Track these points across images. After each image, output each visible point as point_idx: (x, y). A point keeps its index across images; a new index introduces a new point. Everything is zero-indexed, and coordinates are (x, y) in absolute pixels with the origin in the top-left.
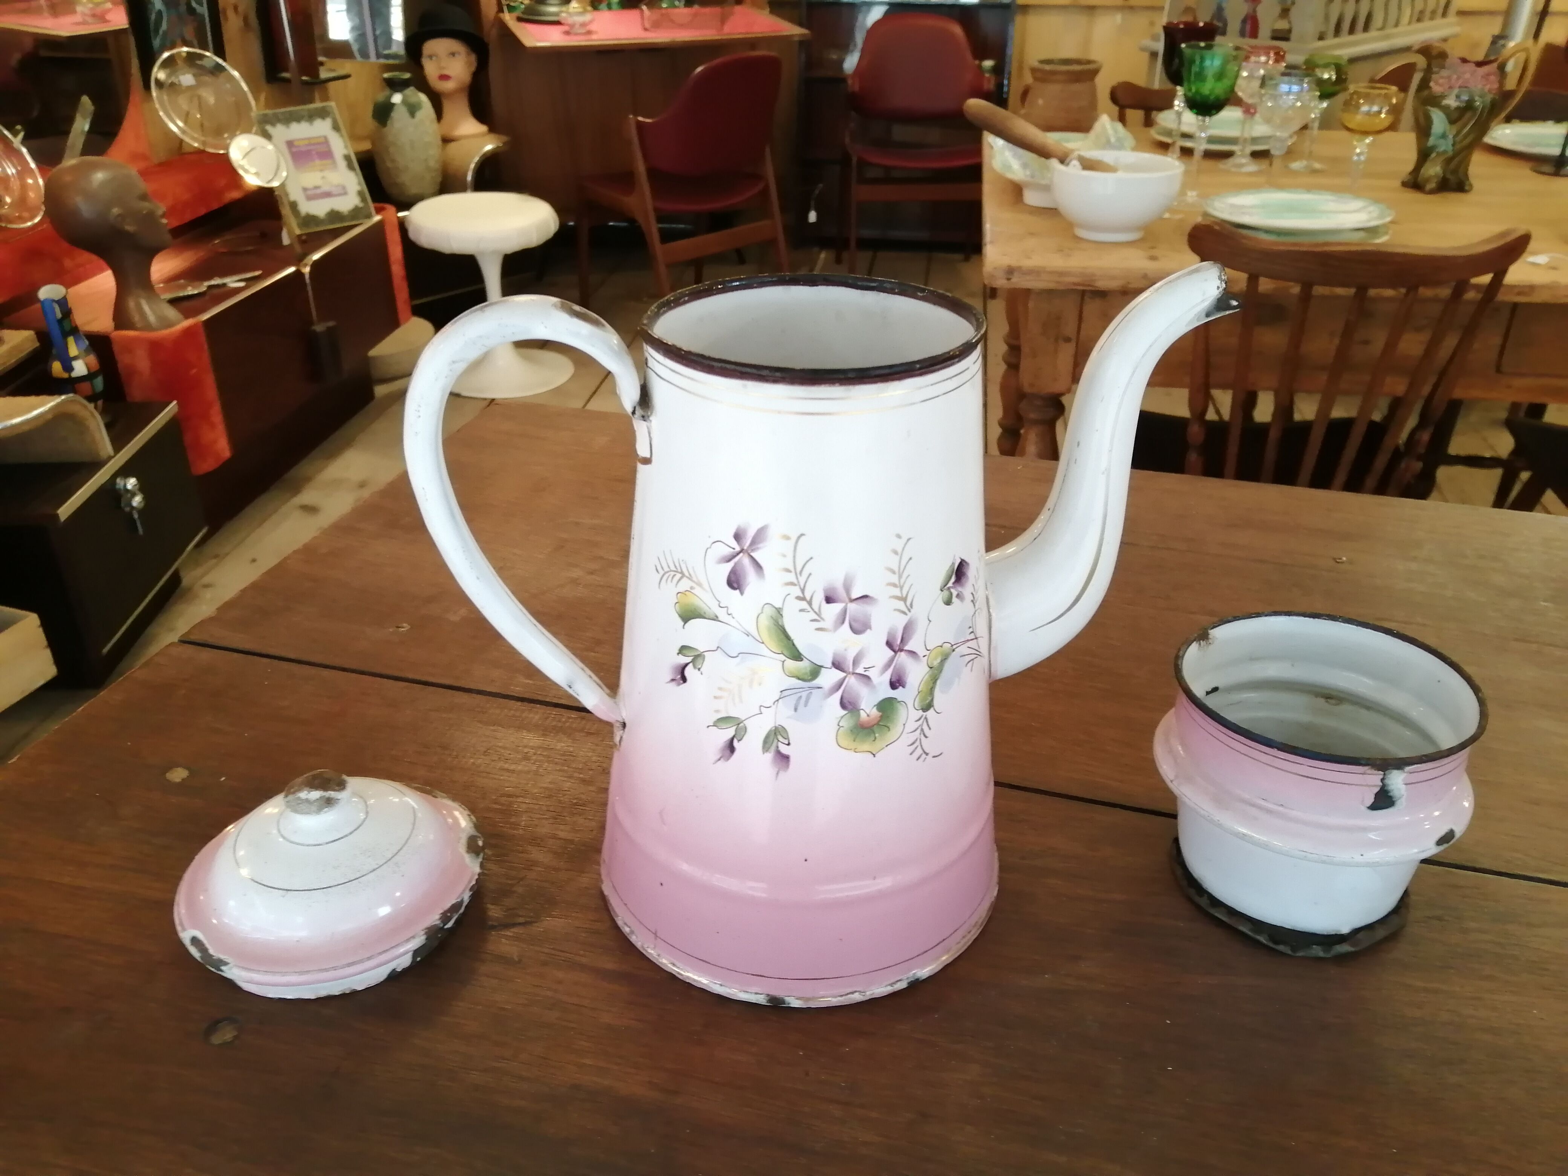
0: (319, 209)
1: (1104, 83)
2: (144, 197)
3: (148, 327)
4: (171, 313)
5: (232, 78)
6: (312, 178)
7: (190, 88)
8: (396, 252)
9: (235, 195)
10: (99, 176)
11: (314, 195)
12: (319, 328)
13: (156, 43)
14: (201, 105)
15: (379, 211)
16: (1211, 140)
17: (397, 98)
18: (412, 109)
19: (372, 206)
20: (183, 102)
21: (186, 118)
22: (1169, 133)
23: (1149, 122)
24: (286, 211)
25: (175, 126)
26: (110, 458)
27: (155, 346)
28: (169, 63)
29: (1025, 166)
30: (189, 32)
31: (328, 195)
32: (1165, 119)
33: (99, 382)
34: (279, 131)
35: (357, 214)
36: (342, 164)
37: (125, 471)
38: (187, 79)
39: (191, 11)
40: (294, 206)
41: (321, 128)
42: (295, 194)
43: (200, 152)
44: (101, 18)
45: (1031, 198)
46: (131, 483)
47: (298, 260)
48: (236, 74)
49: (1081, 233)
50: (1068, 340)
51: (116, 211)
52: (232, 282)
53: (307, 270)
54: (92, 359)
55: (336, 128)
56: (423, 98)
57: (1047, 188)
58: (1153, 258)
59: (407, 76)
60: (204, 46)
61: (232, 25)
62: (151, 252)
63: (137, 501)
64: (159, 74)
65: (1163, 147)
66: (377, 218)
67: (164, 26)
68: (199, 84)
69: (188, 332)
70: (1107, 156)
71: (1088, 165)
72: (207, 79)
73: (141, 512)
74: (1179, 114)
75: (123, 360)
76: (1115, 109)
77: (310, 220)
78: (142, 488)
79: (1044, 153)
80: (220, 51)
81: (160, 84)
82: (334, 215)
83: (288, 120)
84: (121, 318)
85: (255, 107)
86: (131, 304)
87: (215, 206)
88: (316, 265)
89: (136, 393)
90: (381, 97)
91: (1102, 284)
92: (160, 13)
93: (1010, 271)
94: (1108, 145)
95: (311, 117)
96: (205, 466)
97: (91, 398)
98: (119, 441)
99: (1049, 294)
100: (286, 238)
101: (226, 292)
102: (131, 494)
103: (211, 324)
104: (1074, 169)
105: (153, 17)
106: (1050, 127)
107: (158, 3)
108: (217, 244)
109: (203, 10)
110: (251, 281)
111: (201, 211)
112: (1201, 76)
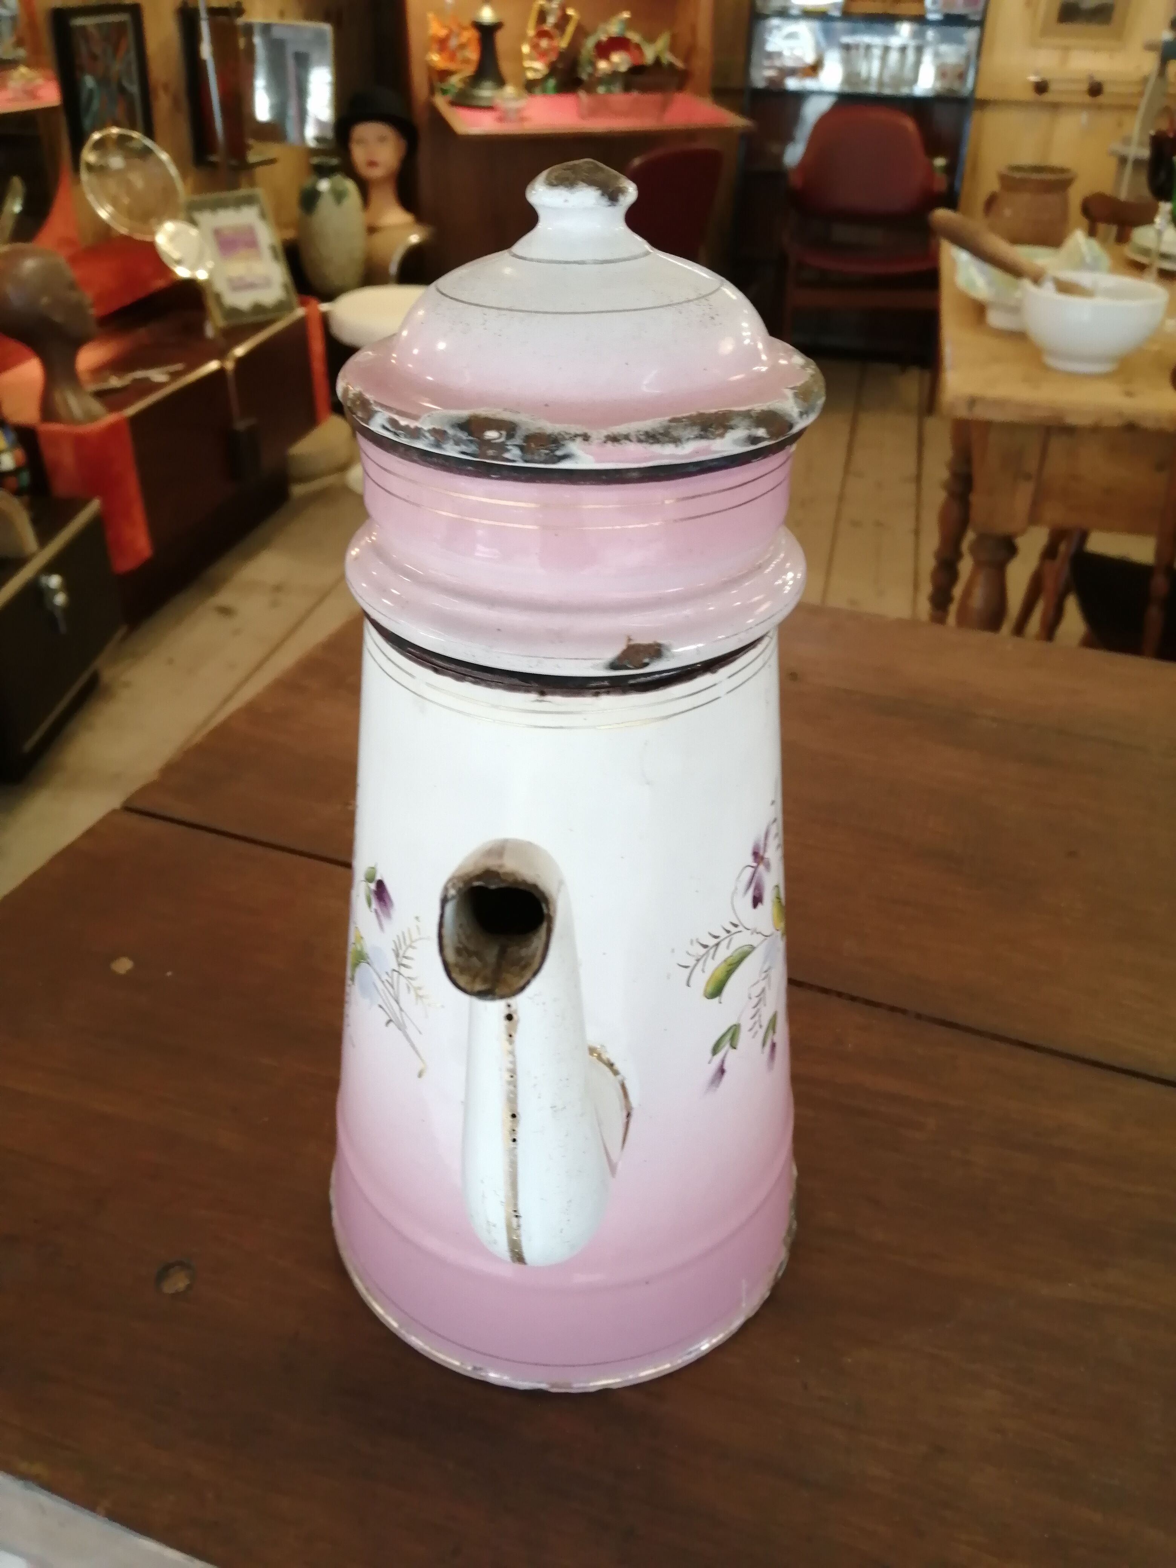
0: (243, 300)
1: (1076, 195)
2: (72, 286)
3: (73, 421)
4: (96, 406)
5: (160, 162)
6: (238, 268)
7: (119, 172)
8: (317, 347)
9: (160, 283)
10: (29, 265)
11: (240, 285)
12: (241, 425)
13: (87, 122)
14: (129, 187)
15: (303, 304)
17: (324, 185)
18: (339, 196)
19: (295, 298)
20: (112, 185)
21: (116, 204)
22: (1146, 252)
23: (1123, 238)
24: (211, 303)
25: (104, 213)
26: (35, 555)
27: (80, 441)
28: (100, 145)
29: (990, 283)
30: (119, 111)
31: (251, 286)
32: (1143, 236)
33: (25, 478)
34: (207, 218)
35: (282, 307)
36: (267, 253)
37: (50, 568)
38: (116, 162)
39: (122, 90)
40: (218, 297)
41: (248, 216)
42: (221, 286)
43: (127, 239)
44: (32, 94)
45: (995, 319)
46: (55, 581)
47: (222, 353)
48: (164, 156)
49: (1051, 361)
50: (1028, 477)
51: (45, 300)
52: (157, 375)
53: (230, 365)
54: (20, 453)
55: (263, 215)
56: (350, 186)
57: (1016, 310)
58: (1129, 394)
59: (334, 161)
60: (133, 127)
61: (163, 104)
62: (77, 343)
63: (60, 599)
64: (89, 156)
65: (1138, 268)
66: (300, 312)
67: (96, 105)
68: (129, 168)
69: (113, 429)
70: (1084, 278)
71: (1065, 288)
72: (137, 161)
73: (66, 610)
74: (1160, 233)
75: (49, 453)
76: (1085, 222)
77: (233, 312)
78: (66, 586)
79: (1014, 271)
80: (149, 133)
81: (90, 167)
82: (258, 308)
83: (215, 206)
84: (48, 411)
85: (183, 190)
86: (57, 397)
87: (141, 294)
88: (240, 361)
89: (62, 487)
90: (307, 183)
91: (1072, 420)
92: (91, 91)
93: (972, 402)
94: (1081, 265)
95: (238, 203)
96: (125, 564)
97: (18, 492)
98: (44, 538)
99: (1011, 427)
100: (210, 331)
101: (150, 387)
102: (54, 592)
103: (135, 420)
104: (1048, 291)
105: (84, 96)
106: (1016, 240)
107: (89, 82)
108: (142, 334)
109: (134, 89)
110: (175, 376)
111: (127, 300)
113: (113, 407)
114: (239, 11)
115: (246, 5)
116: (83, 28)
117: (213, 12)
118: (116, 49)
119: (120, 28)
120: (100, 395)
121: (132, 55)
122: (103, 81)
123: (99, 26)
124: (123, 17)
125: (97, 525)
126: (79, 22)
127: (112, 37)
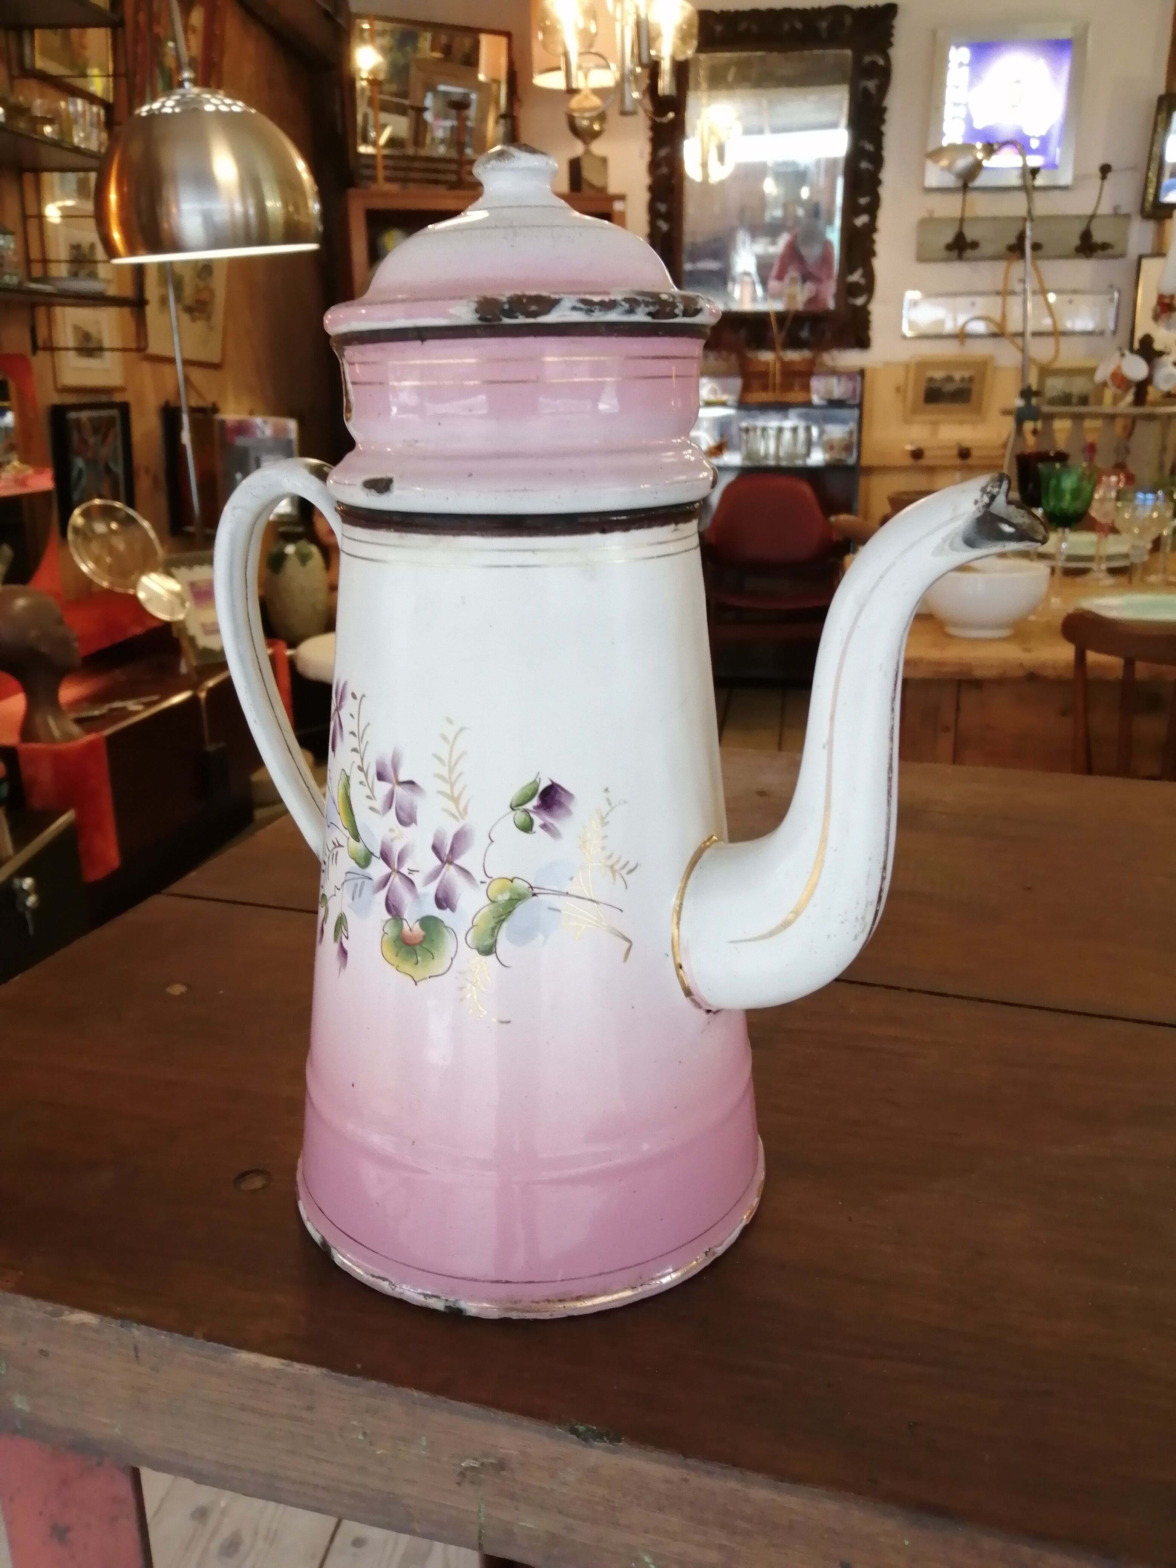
0: (214, 644)
2: (60, 622)
3: (52, 740)
4: (75, 729)
5: (141, 527)
6: (209, 616)
9: (137, 630)
10: (21, 603)
11: (211, 629)
12: (210, 748)
13: (76, 496)
14: (111, 550)
15: (271, 646)
17: (290, 549)
18: (304, 558)
20: (95, 547)
21: (97, 561)
24: (185, 644)
25: (86, 568)
26: (9, 858)
27: (59, 758)
28: (86, 513)
30: (105, 488)
33: (4, 790)
34: (183, 574)
37: (22, 872)
38: (101, 527)
39: (108, 470)
40: (192, 640)
42: (194, 629)
43: (109, 592)
44: (22, 482)
46: (28, 883)
47: (195, 686)
48: (146, 524)
49: (954, 631)
50: (947, 729)
51: (33, 633)
52: (132, 705)
53: (203, 695)
56: (314, 549)
58: (1028, 650)
59: (300, 529)
60: (116, 499)
61: (143, 484)
62: (60, 674)
63: (31, 900)
64: (76, 522)
66: (268, 653)
67: (84, 482)
69: (91, 746)
73: (36, 911)
75: (27, 771)
77: (205, 654)
78: (38, 889)
80: (131, 503)
81: (77, 530)
83: (191, 562)
84: (28, 733)
85: (161, 552)
86: (38, 720)
87: (119, 639)
88: (211, 691)
89: (37, 802)
90: (274, 549)
91: (978, 673)
92: (80, 472)
96: (94, 874)
98: (20, 843)
100: (184, 669)
101: (124, 714)
102: (27, 893)
103: (111, 742)
107: (79, 463)
108: (119, 675)
109: (119, 469)
110: (148, 705)
111: (106, 644)
112: (1059, 493)
114: (215, 409)
115: (221, 405)
116: (78, 421)
117: (193, 411)
118: (105, 436)
120: (79, 721)
121: (119, 443)
122: (92, 463)
123: (91, 420)
124: (114, 412)
125: (70, 836)
126: (73, 415)
127: (101, 428)
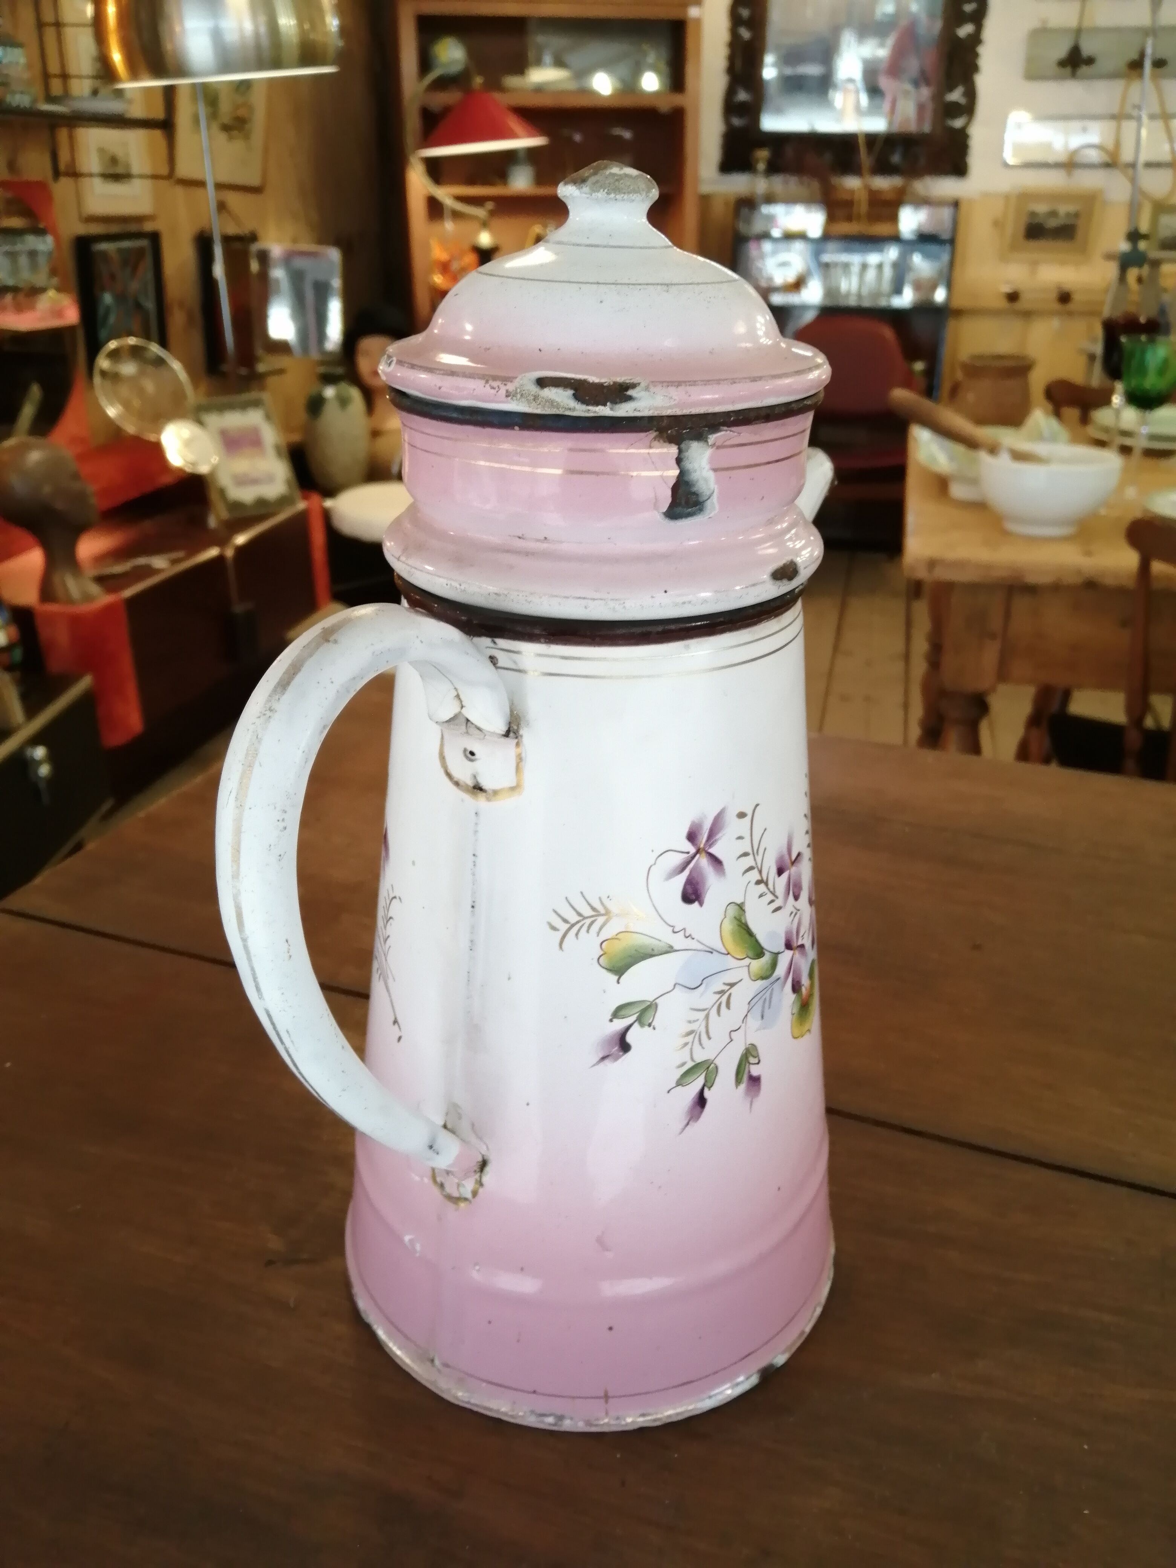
0: (246, 495)
1: (1038, 380)
2: (76, 476)
3: (70, 601)
4: (94, 589)
5: (172, 371)
6: (242, 465)
7: (131, 379)
8: (318, 538)
9: (167, 479)
10: (35, 456)
11: (242, 481)
12: (239, 608)
13: (103, 334)
14: (141, 392)
15: (305, 498)
16: (1153, 437)
17: (330, 392)
18: (343, 402)
19: (297, 493)
20: (124, 390)
21: (126, 405)
22: (1106, 430)
23: (1085, 420)
24: (214, 496)
25: (112, 412)
26: (21, 727)
27: (75, 621)
28: (114, 355)
29: (952, 458)
30: (136, 325)
31: (255, 481)
32: (1103, 416)
33: (17, 655)
34: (215, 420)
35: (284, 501)
36: (271, 452)
37: (35, 740)
38: (128, 368)
39: (138, 306)
40: (222, 492)
41: (253, 418)
42: (225, 480)
43: (134, 438)
44: (59, 313)
45: (958, 491)
46: (40, 752)
47: (222, 541)
48: (176, 366)
49: (1011, 526)
50: (993, 636)
52: (158, 562)
53: (229, 553)
54: (13, 630)
55: (268, 417)
57: (974, 481)
58: (1088, 553)
60: (148, 338)
61: (177, 320)
62: (78, 529)
63: (44, 770)
64: (103, 363)
65: (1101, 444)
66: (301, 505)
67: (112, 319)
68: (142, 373)
69: (109, 609)
70: (1040, 449)
71: (1019, 456)
72: (150, 369)
73: (49, 781)
74: (1118, 412)
75: (44, 633)
76: (1050, 407)
77: (236, 506)
78: (51, 758)
79: (972, 444)
80: (163, 344)
81: (104, 374)
82: (261, 502)
83: (221, 408)
84: (47, 592)
85: (192, 396)
86: (56, 579)
87: (148, 488)
88: (240, 549)
89: (56, 664)
90: (314, 389)
91: (1031, 579)
92: (109, 307)
93: (932, 564)
94: (1040, 437)
95: (244, 406)
96: (115, 739)
97: (9, 668)
98: (31, 711)
99: (973, 588)
100: (212, 522)
101: (149, 571)
102: (39, 763)
103: (132, 602)
104: (1004, 460)
105: (101, 311)
106: (981, 421)
107: (108, 298)
108: (148, 526)
109: (150, 305)
110: (174, 562)
111: (133, 494)
112: (1142, 370)
113: (110, 590)
114: (253, 237)
115: (261, 233)
116: (104, 252)
117: (227, 240)
118: (135, 269)
119: (139, 253)
120: (101, 580)
121: (150, 276)
122: (121, 298)
123: (120, 251)
124: (144, 243)
125: (87, 701)
126: (104, 246)
127: (131, 260)
